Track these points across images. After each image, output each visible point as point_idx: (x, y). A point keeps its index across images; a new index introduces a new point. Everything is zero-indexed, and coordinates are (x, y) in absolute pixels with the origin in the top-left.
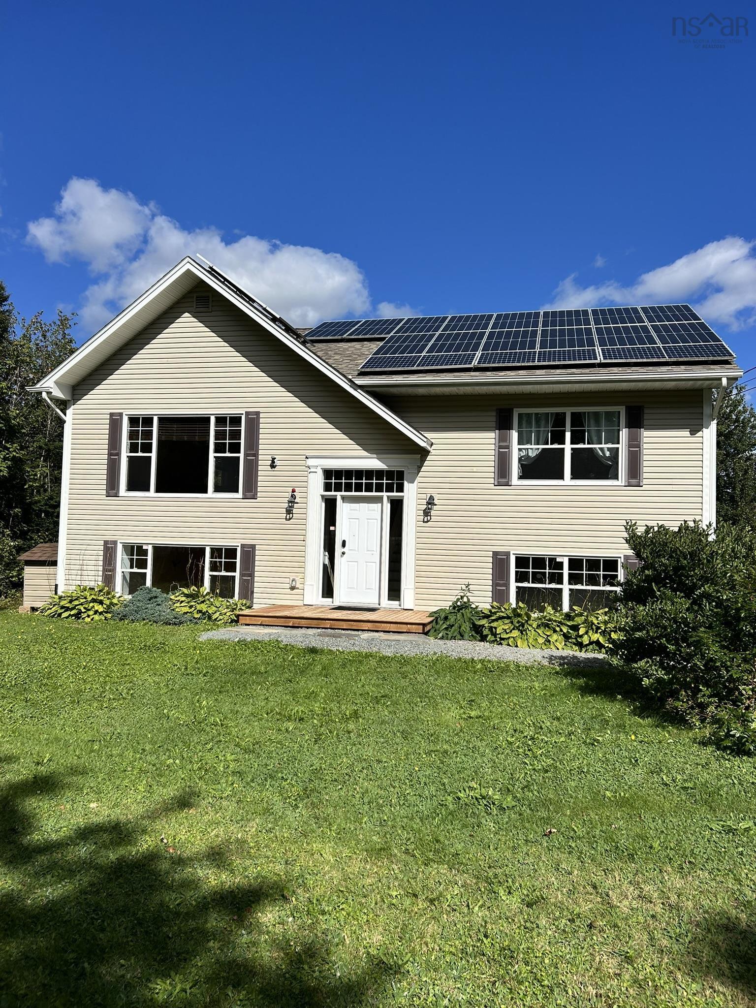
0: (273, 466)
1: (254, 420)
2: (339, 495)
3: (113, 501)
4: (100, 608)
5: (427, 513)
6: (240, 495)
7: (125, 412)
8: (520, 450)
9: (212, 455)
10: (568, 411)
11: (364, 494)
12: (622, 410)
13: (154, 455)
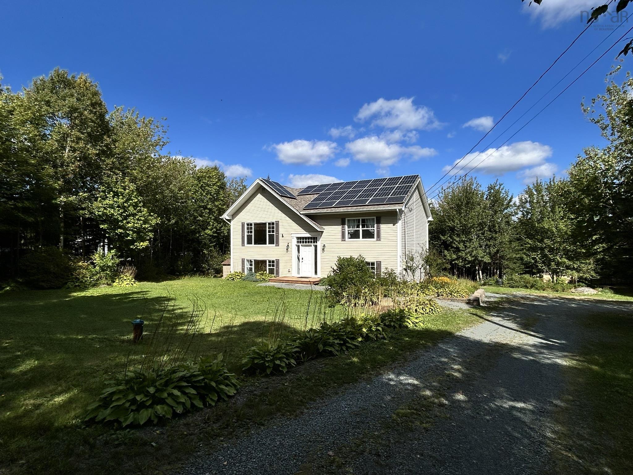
0: (283, 237)
1: (277, 223)
2: (300, 244)
3: (243, 247)
5: (323, 249)
6: (275, 245)
7: (245, 222)
8: (348, 230)
9: (267, 234)
10: (361, 219)
11: (307, 244)
12: (375, 218)
13: (253, 234)
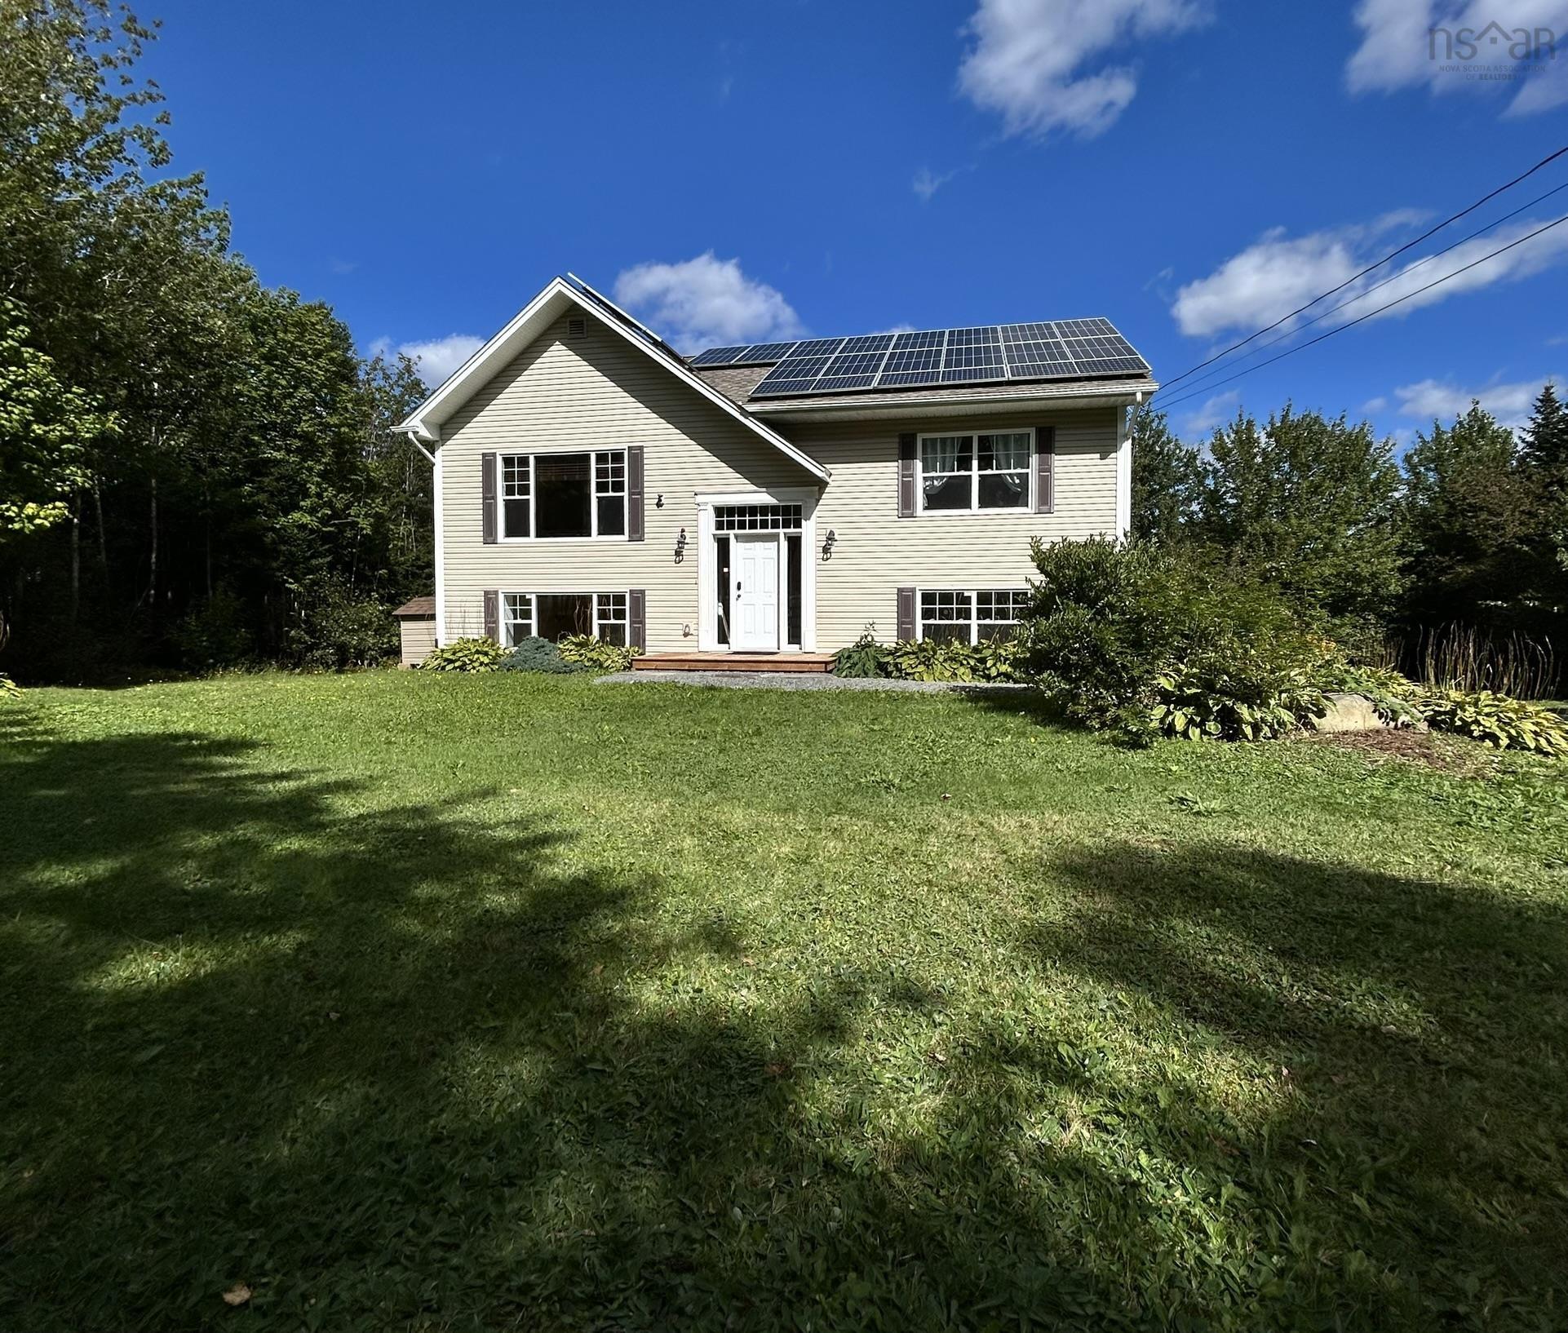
0: (659, 505)
1: (637, 455)
2: (732, 533)
3: (491, 548)
4: (486, 660)
5: (826, 550)
6: (626, 537)
7: (498, 453)
8: (925, 479)
9: (594, 495)
10: (975, 435)
11: (759, 531)
12: (1032, 432)
13: (532, 497)
